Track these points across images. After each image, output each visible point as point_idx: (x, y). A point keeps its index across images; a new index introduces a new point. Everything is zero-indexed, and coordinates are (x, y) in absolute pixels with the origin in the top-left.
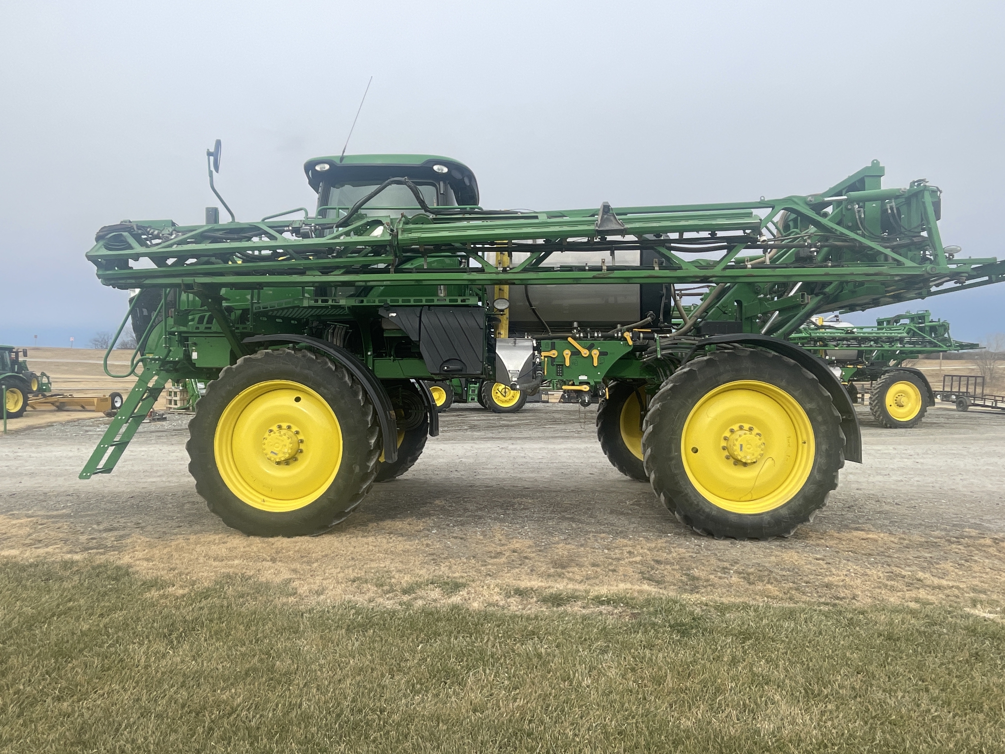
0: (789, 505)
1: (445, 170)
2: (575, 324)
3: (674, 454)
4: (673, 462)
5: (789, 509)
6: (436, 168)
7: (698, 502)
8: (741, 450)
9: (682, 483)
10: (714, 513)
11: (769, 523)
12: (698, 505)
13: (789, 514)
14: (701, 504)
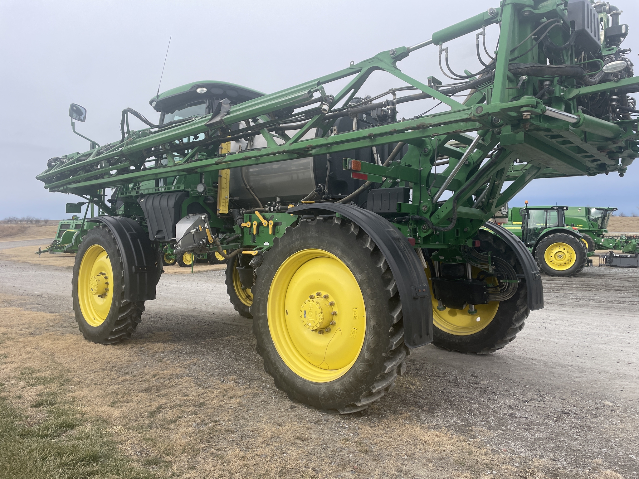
0: (342, 381)
1: (205, 90)
2: (278, 199)
3: (262, 314)
4: (261, 321)
5: (342, 384)
6: (199, 90)
7: (275, 362)
8: (305, 317)
9: (266, 341)
10: (286, 374)
11: (324, 394)
12: (275, 364)
13: (341, 390)
14: (277, 363)
